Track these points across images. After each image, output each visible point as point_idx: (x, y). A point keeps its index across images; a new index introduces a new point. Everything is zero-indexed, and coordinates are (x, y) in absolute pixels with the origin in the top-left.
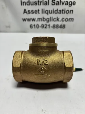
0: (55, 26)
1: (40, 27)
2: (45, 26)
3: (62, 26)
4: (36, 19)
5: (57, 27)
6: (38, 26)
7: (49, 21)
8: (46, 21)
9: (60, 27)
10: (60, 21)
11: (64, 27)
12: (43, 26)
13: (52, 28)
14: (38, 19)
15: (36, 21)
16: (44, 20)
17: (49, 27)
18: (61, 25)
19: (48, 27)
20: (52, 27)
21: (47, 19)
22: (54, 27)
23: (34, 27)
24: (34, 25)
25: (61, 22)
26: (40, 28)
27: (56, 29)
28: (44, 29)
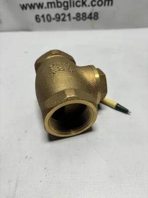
0: (79, 17)
1: (54, 19)
2: (62, 17)
3: (93, 16)
4: (45, 5)
5: (84, 18)
6: (49, 17)
7: (67, 6)
8: (63, 7)
9: (88, 18)
10: (89, 6)
11: (96, 18)
12: (59, 18)
13: (75, 20)
14: (48, 3)
15: (45, 8)
16: (59, 4)
17: (70, 19)
18: (91, 14)
19: (67, 18)
20: (74, 18)
21: (64, 2)
22: (78, 18)
23: (42, 19)
24: (43, 16)
25: (91, 7)
26: (54, 22)
27: (81, 21)
28: (61, 22)
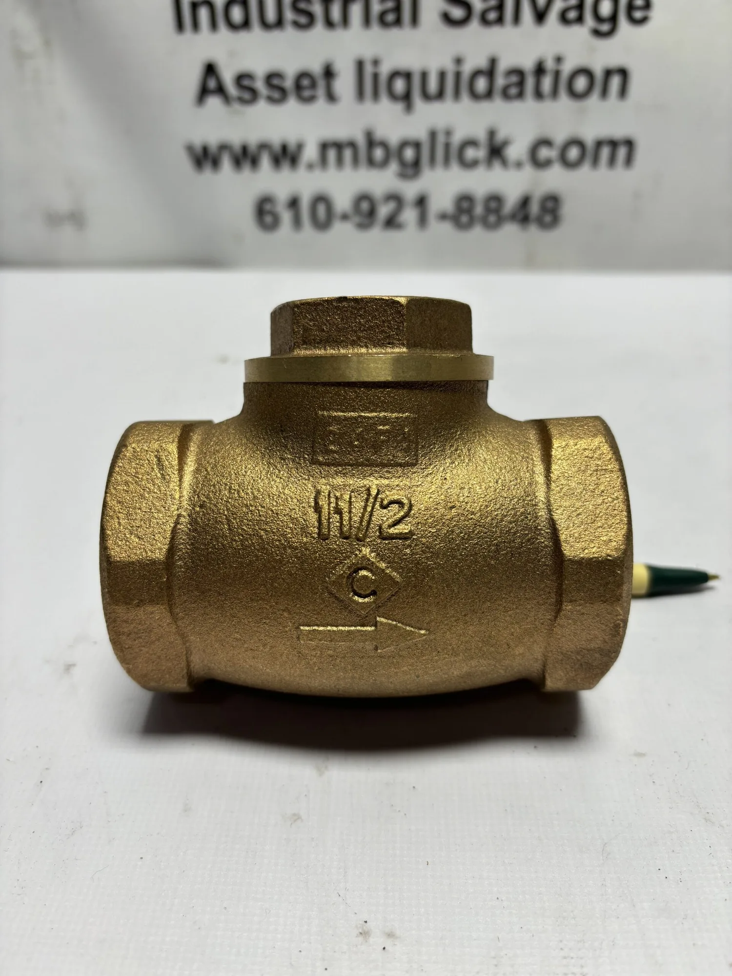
0: (469, 211)
1: (345, 217)
2: (384, 211)
3: (534, 208)
4: (310, 153)
5: (492, 219)
6: (321, 210)
7: (416, 164)
8: (394, 167)
9: (513, 217)
10: (519, 165)
11: (548, 218)
12: (372, 213)
13: (447, 227)
14: (324, 147)
15: (310, 167)
16: (379, 153)
17: (423, 220)
18: (525, 202)
19: (409, 215)
20: (443, 217)
21: (404, 144)
22: (464, 219)
23: (286, 217)
24: (294, 203)
25: (528, 170)
26: (342, 230)
27: (478, 231)
28: (376, 233)
